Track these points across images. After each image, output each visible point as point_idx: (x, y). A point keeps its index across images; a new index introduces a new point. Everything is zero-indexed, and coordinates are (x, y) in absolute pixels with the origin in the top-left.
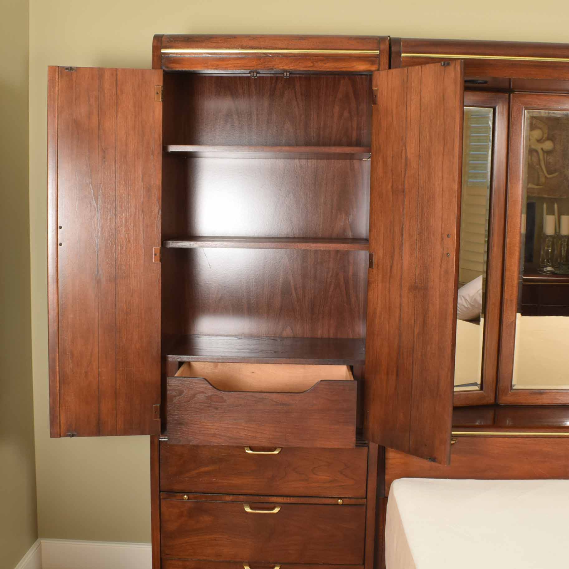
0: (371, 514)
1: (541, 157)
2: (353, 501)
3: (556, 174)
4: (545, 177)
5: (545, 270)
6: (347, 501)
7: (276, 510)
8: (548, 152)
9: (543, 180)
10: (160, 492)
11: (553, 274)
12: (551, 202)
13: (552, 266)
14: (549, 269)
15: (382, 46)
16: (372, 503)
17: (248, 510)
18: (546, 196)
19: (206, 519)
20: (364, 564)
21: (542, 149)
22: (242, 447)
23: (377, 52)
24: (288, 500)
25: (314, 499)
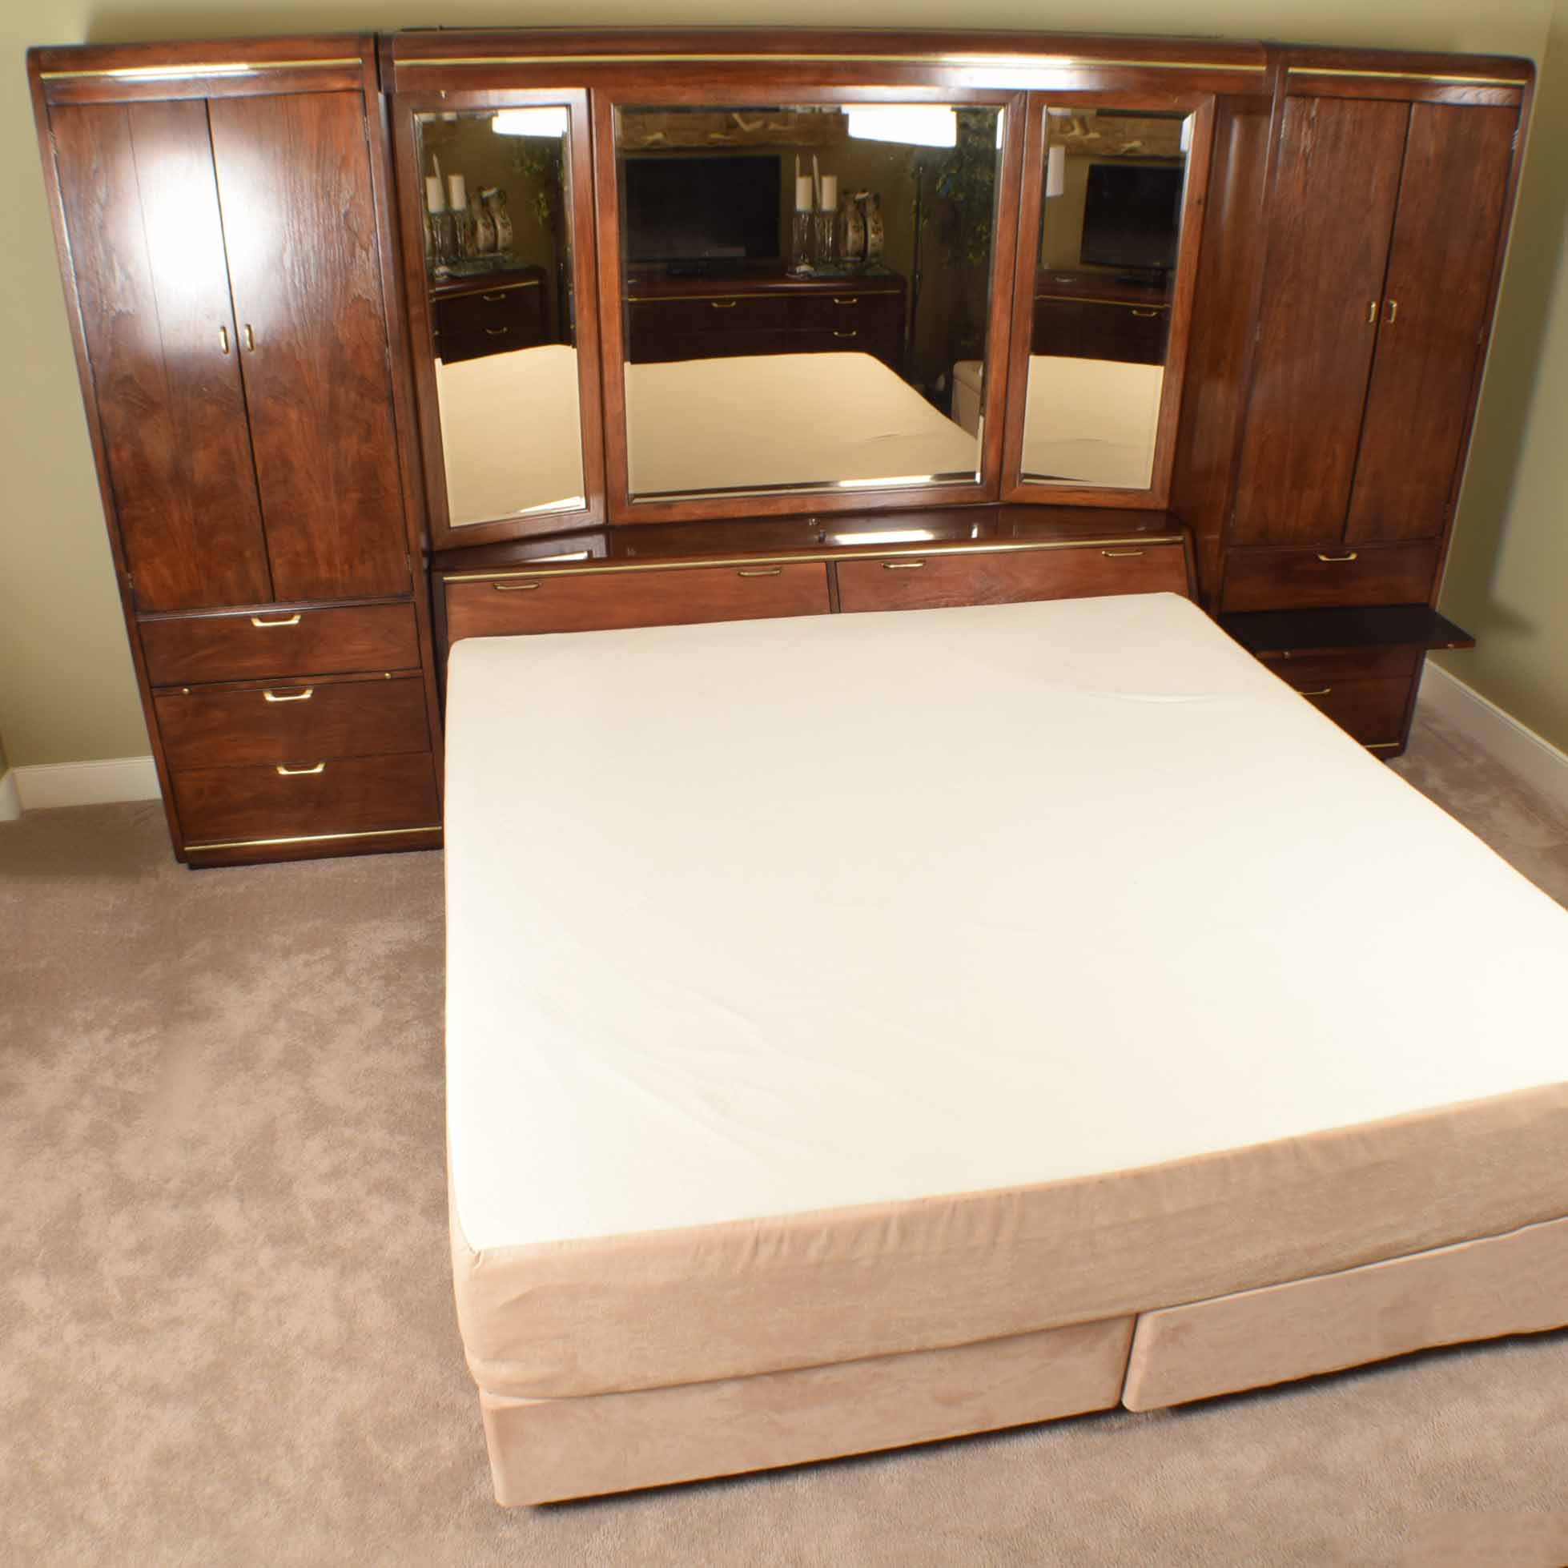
0: (430, 686)
2: (404, 674)
5: (797, 271)
6: (397, 674)
7: (307, 695)
10: (151, 687)
11: (808, 277)
12: (806, 153)
13: (810, 264)
14: (803, 268)
15: (366, 49)
16: (429, 674)
18: (800, 143)
19: (218, 715)
20: (431, 749)
22: (247, 619)
23: (359, 61)
24: (320, 680)
25: (354, 676)
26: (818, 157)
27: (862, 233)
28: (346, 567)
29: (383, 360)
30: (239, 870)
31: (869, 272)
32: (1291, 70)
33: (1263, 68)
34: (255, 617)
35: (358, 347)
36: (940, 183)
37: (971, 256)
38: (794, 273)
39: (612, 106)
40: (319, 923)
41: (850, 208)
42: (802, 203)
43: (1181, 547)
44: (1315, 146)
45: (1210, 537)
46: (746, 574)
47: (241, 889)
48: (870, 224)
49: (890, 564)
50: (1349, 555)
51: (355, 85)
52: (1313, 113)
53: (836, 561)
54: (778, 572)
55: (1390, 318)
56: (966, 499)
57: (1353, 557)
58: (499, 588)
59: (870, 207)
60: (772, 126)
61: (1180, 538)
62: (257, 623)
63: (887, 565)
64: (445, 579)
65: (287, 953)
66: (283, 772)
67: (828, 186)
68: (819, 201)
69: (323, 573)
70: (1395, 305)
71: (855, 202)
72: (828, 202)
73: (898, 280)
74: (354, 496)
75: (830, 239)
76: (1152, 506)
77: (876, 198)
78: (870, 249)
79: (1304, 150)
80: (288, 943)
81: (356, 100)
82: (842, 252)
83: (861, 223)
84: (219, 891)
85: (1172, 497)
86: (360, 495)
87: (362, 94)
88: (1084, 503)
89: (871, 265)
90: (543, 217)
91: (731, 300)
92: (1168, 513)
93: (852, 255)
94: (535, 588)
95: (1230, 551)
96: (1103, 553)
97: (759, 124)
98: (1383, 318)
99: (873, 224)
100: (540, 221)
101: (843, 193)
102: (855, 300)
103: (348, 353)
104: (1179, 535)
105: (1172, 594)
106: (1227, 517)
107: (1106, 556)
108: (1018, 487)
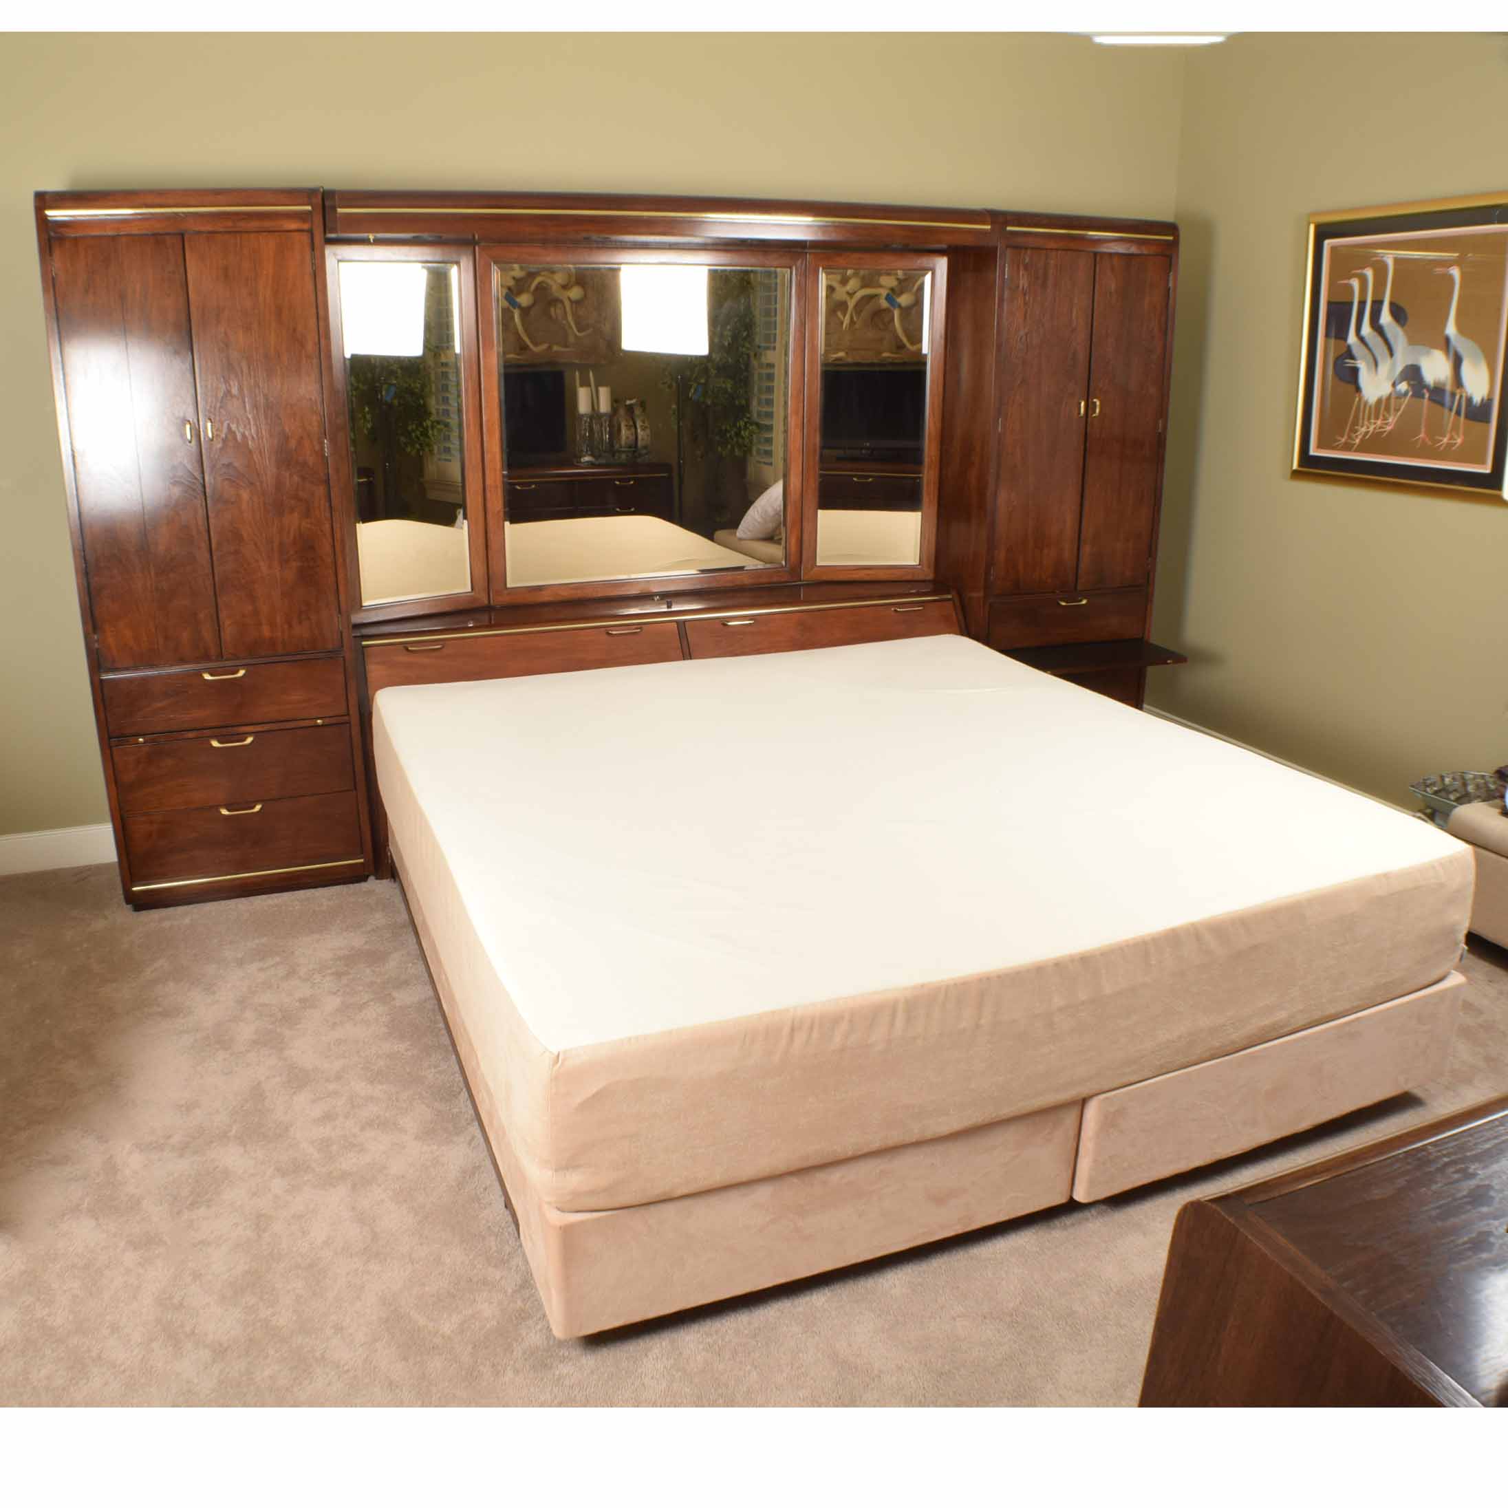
0: (356, 730)
1: (568, 308)
2: (333, 720)
3: (590, 331)
4: (576, 335)
5: (582, 460)
6: (327, 721)
7: (249, 740)
8: (577, 303)
9: (571, 339)
10: (110, 738)
11: (592, 465)
12: (584, 369)
13: (592, 455)
14: (587, 459)
15: (314, 200)
16: (355, 719)
17: (215, 744)
18: (577, 361)
19: (169, 762)
20: (356, 789)
21: (569, 298)
22: (199, 674)
23: (309, 208)
24: (259, 728)
25: (290, 723)
26: (593, 372)
27: (633, 430)
28: (286, 626)
29: (322, 449)
30: (181, 910)
31: (639, 460)
32: (1009, 228)
33: (989, 227)
34: (206, 672)
35: (302, 438)
36: (692, 391)
37: (720, 449)
38: (580, 462)
39: (492, 264)
40: (264, 940)
41: (622, 412)
42: (583, 407)
43: (951, 603)
44: (1030, 284)
45: (974, 595)
46: (614, 633)
47: (187, 921)
48: (639, 424)
49: (729, 622)
50: (1081, 601)
51: (306, 226)
52: (1027, 260)
53: (685, 621)
54: (639, 630)
55: (1095, 412)
56: (775, 579)
57: (1084, 602)
58: (410, 649)
59: (638, 411)
60: (555, 348)
61: (950, 596)
62: (207, 677)
63: (725, 623)
64: (364, 643)
65: (240, 963)
66: (224, 812)
67: (604, 393)
68: (596, 408)
69: (266, 631)
70: (1098, 403)
71: (626, 406)
72: (604, 406)
73: (666, 467)
74: (295, 564)
75: (607, 436)
76: (921, 577)
77: (642, 404)
78: (640, 443)
79: (1023, 288)
80: (240, 956)
81: (305, 238)
82: (617, 446)
83: (631, 423)
84: (167, 924)
85: (937, 569)
86: (299, 564)
87: (309, 235)
88: (867, 578)
89: (640, 455)
90: (367, 429)
91: (533, 483)
92: (934, 582)
93: (625, 447)
94: (441, 649)
95: (992, 600)
96: (893, 609)
97: (545, 346)
98: (1090, 412)
99: (641, 424)
100: (366, 432)
101: (615, 401)
102: (632, 482)
103: (293, 444)
104: (949, 593)
105: (951, 635)
106: (987, 573)
107: (895, 610)
108: (815, 569)
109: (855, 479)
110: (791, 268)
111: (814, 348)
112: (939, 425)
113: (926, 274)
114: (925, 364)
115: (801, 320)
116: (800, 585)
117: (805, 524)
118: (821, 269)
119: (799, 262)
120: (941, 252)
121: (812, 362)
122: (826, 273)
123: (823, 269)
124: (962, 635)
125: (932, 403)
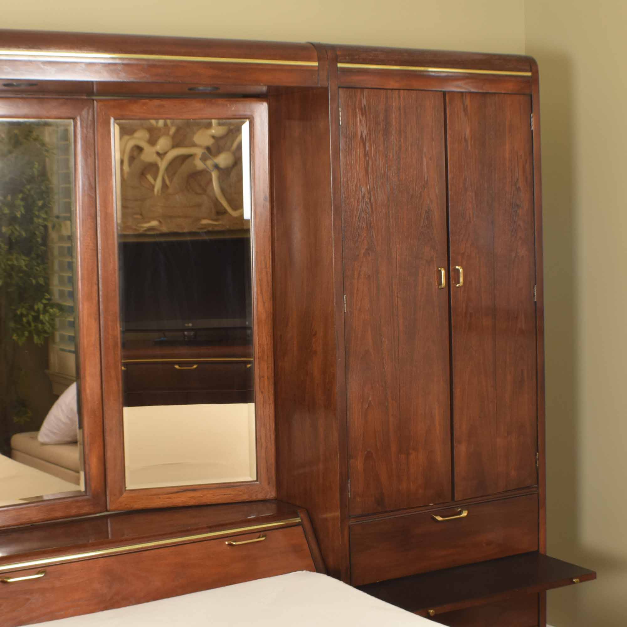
32: (340, 65)
33: (316, 64)
37: (15, 337)
43: (300, 529)
44: (369, 130)
45: (329, 515)
49: (9, 578)
50: (460, 513)
52: (364, 102)
55: (459, 283)
56: (74, 511)
57: (465, 514)
61: (298, 520)
63: (6, 580)
70: (461, 270)
76: (261, 496)
79: (362, 136)
85: (279, 485)
88: (192, 502)
92: (278, 501)
95: (351, 522)
96: (227, 543)
98: (452, 282)
104: (297, 516)
105: (304, 571)
106: (343, 489)
107: (230, 545)
108: (125, 494)
109: (177, 367)
110: (74, 119)
111: (107, 216)
112: (269, 304)
113: (244, 123)
114: (248, 231)
115: (90, 184)
116: (107, 517)
117: (108, 439)
118: (112, 120)
119: (84, 113)
120: (258, 97)
121: (106, 233)
122: (118, 124)
123: (115, 119)
124: (318, 571)
125: (260, 280)
